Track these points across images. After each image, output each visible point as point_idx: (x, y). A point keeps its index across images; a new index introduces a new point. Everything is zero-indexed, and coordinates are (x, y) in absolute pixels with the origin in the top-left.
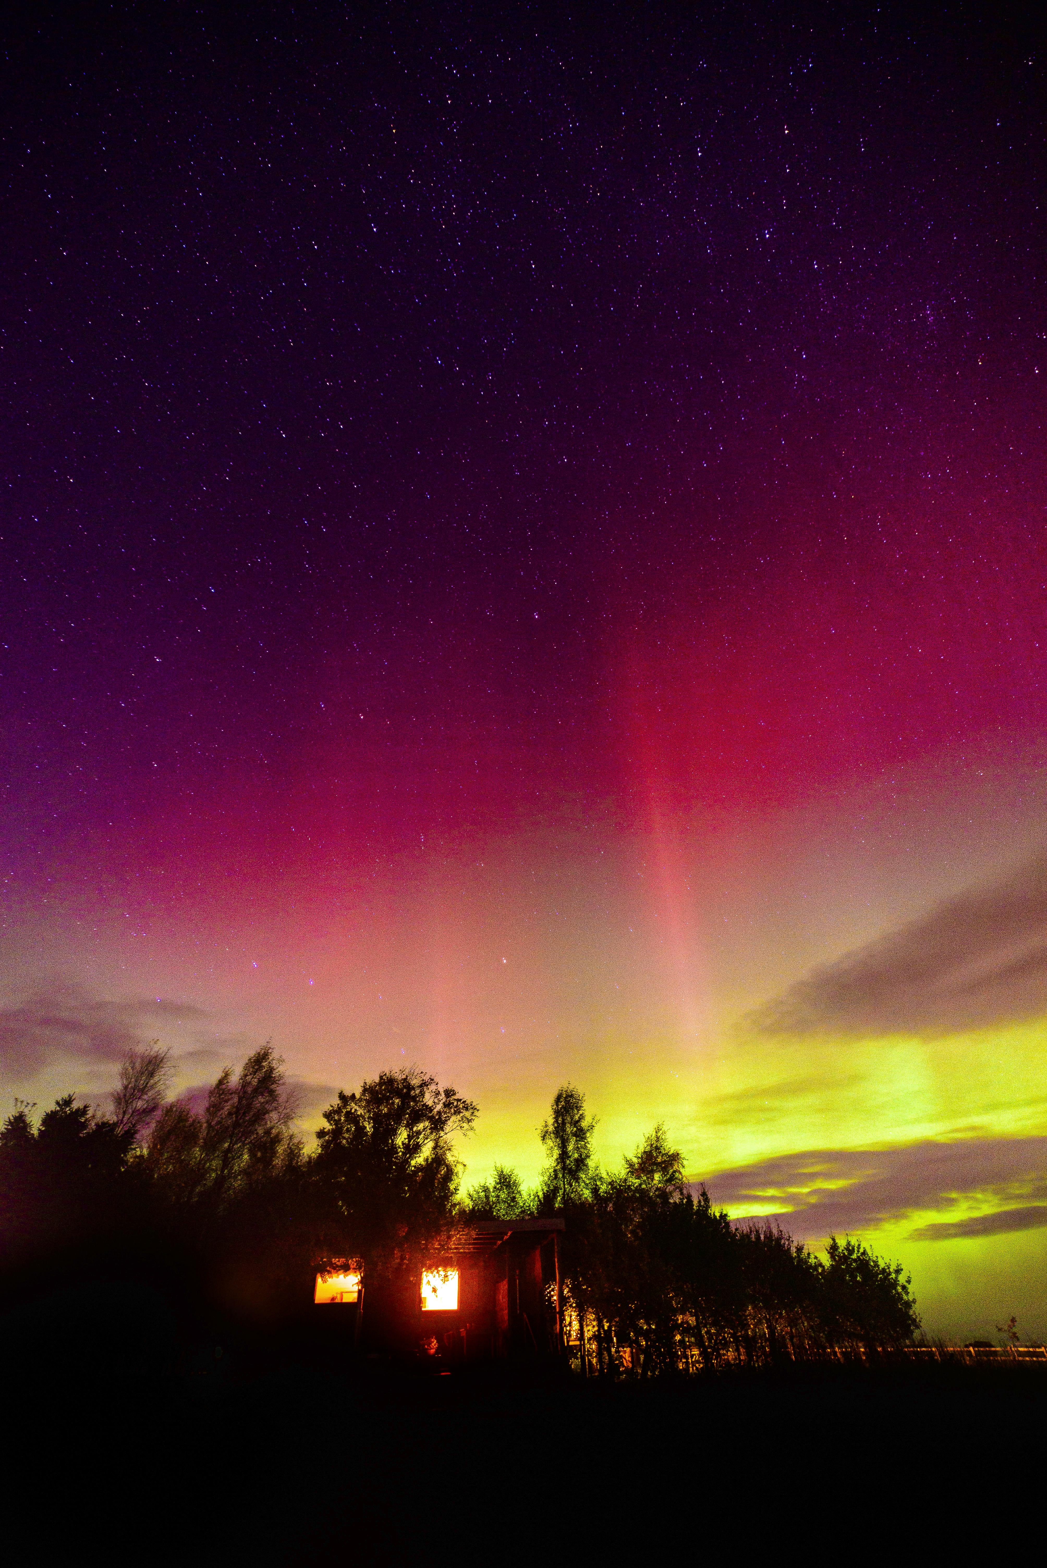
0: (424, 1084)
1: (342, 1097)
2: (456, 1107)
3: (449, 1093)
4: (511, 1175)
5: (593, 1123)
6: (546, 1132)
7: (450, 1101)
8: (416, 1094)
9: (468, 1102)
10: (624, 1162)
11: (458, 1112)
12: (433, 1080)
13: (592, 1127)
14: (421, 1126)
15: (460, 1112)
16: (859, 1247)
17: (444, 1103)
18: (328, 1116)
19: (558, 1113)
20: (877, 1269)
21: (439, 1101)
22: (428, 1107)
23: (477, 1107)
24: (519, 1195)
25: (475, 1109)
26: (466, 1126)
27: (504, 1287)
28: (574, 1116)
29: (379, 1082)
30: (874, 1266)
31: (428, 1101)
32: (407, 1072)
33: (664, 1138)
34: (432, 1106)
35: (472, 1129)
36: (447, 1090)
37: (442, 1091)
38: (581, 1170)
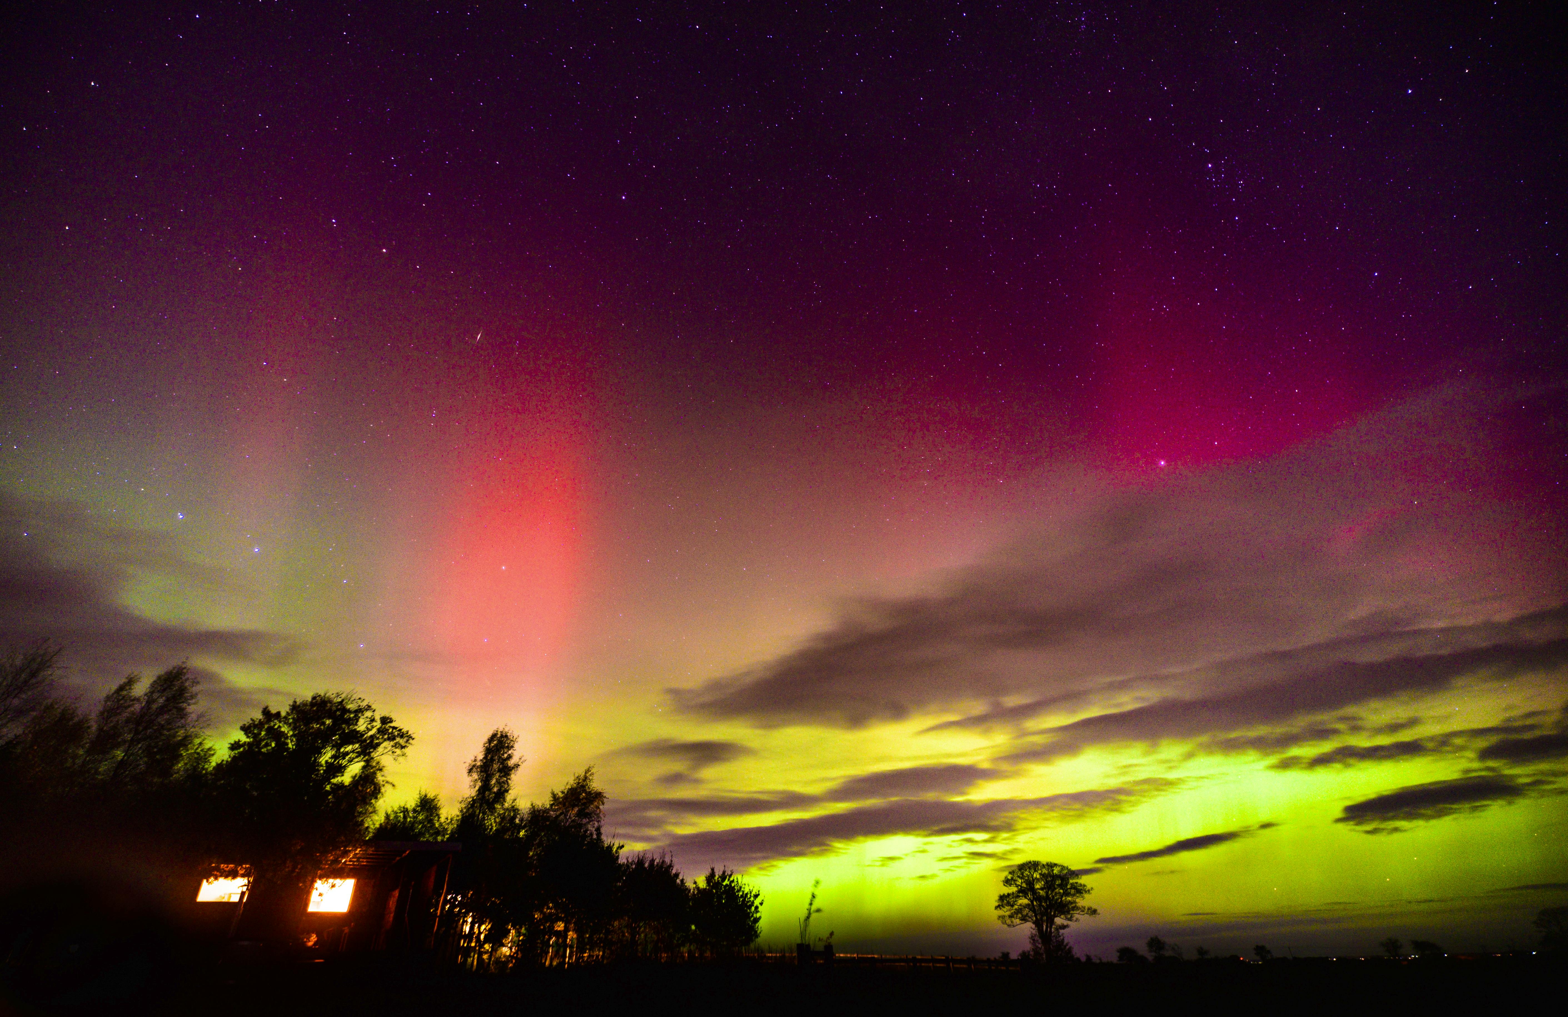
0: (359, 711)
1: (266, 712)
2: (392, 733)
3: (385, 720)
4: (434, 799)
5: (520, 763)
6: (474, 766)
7: (384, 728)
8: (350, 718)
9: (404, 730)
10: (550, 795)
11: (392, 738)
12: (370, 707)
13: (517, 766)
14: (349, 748)
15: (394, 739)
16: (731, 876)
17: (378, 729)
18: (245, 729)
19: (488, 751)
20: (741, 893)
21: (373, 727)
22: (359, 731)
23: (414, 736)
24: (436, 818)
25: (410, 737)
26: (398, 751)
27: (396, 893)
28: (503, 754)
29: (311, 702)
30: (738, 891)
31: (362, 726)
32: (343, 696)
33: (591, 778)
34: (364, 731)
35: (404, 755)
36: (383, 718)
37: (378, 718)
38: (497, 802)
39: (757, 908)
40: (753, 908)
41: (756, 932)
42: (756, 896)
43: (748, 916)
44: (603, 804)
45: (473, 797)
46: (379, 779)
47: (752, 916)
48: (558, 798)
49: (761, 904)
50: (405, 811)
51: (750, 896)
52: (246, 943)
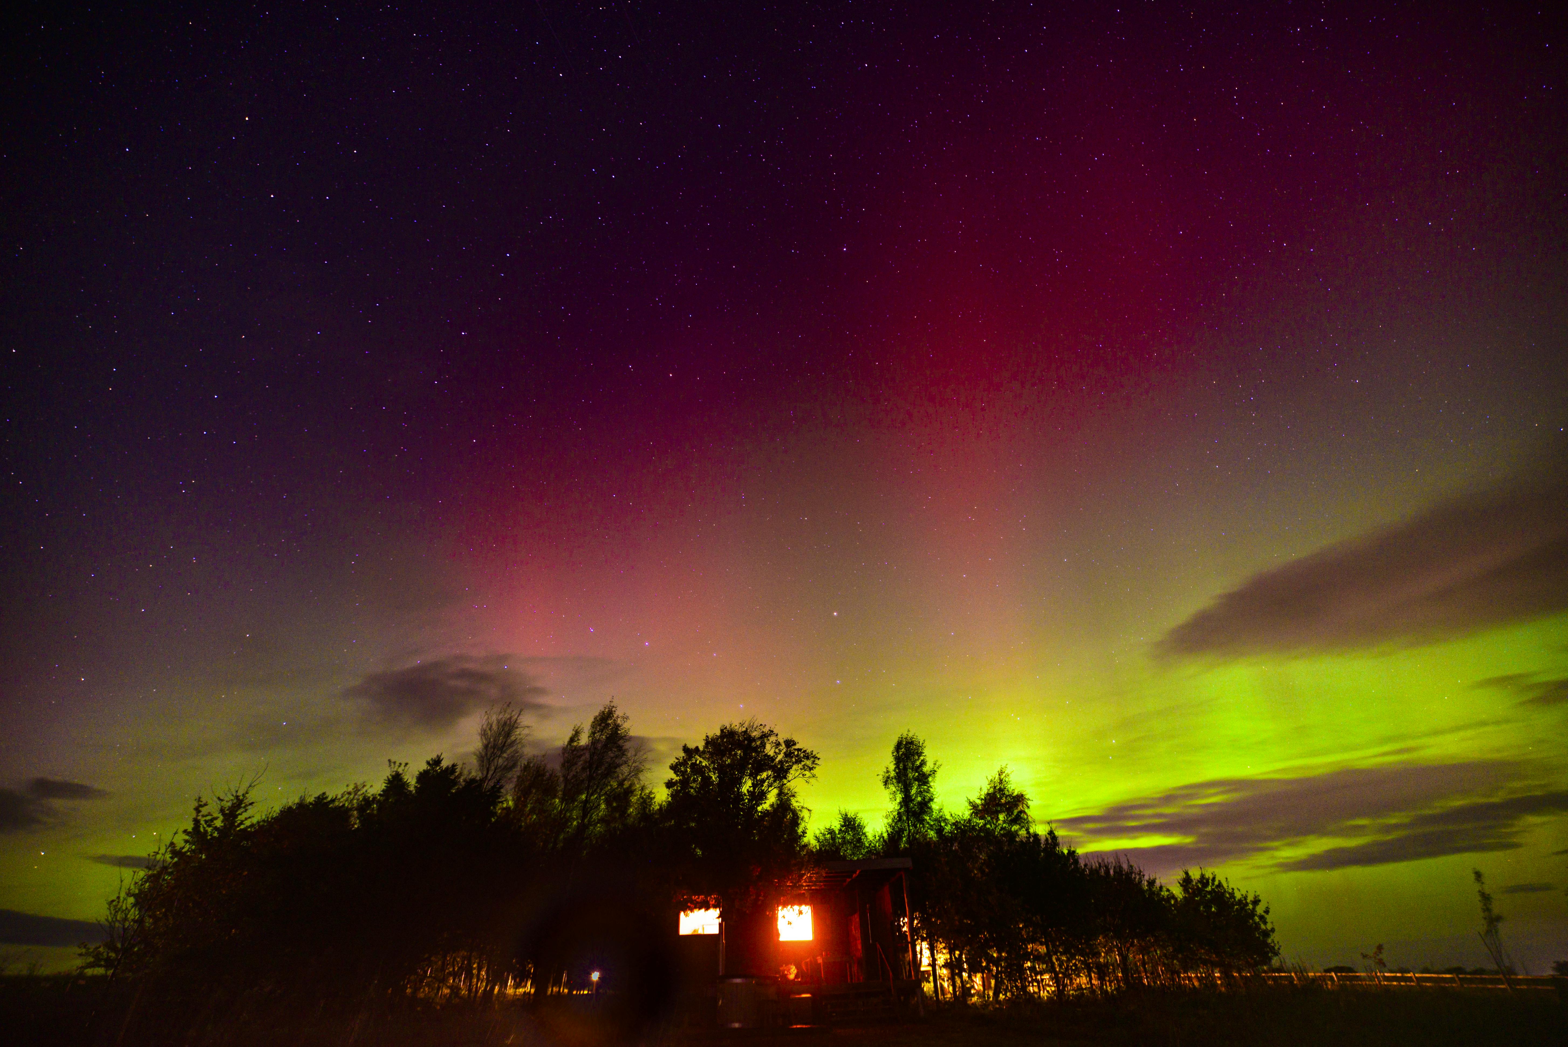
0: (764, 736)
1: (686, 749)
2: (798, 755)
3: (789, 743)
4: (855, 818)
5: (935, 769)
6: (888, 777)
7: (790, 751)
8: (757, 746)
9: (809, 751)
10: (967, 804)
11: (798, 761)
12: (772, 731)
13: (933, 771)
14: (764, 775)
15: (801, 761)
16: (1214, 879)
17: (785, 753)
18: (674, 768)
19: (898, 760)
20: (1233, 900)
21: (780, 751)
22: (769, 756)
23: (818, 756)
24: (863, 836)
25: (815, 757)
26: (807, 773)
27: (856, 919)
28: (915, 761)
29: (720, 734)
30: (1229, 896)
31: (769, 750)
32: (746, 725)
33: (1007, 780)
34: (773, 756)
35: (814, 776)
36: (786, 740)
37: (782, 741)
38: (924, 812)
39: (1262, 918)
40: (1257, 919)
41: (1273, 947)
42: (1256, 902)
43: (1253, 927)
44: (1028, 806)
45: (897, 810)
46: (794, 805)
47: (1259, 926)
48: (978, 805)
50: (832, 831)
51: (1247, 901)
52: (739, 981)
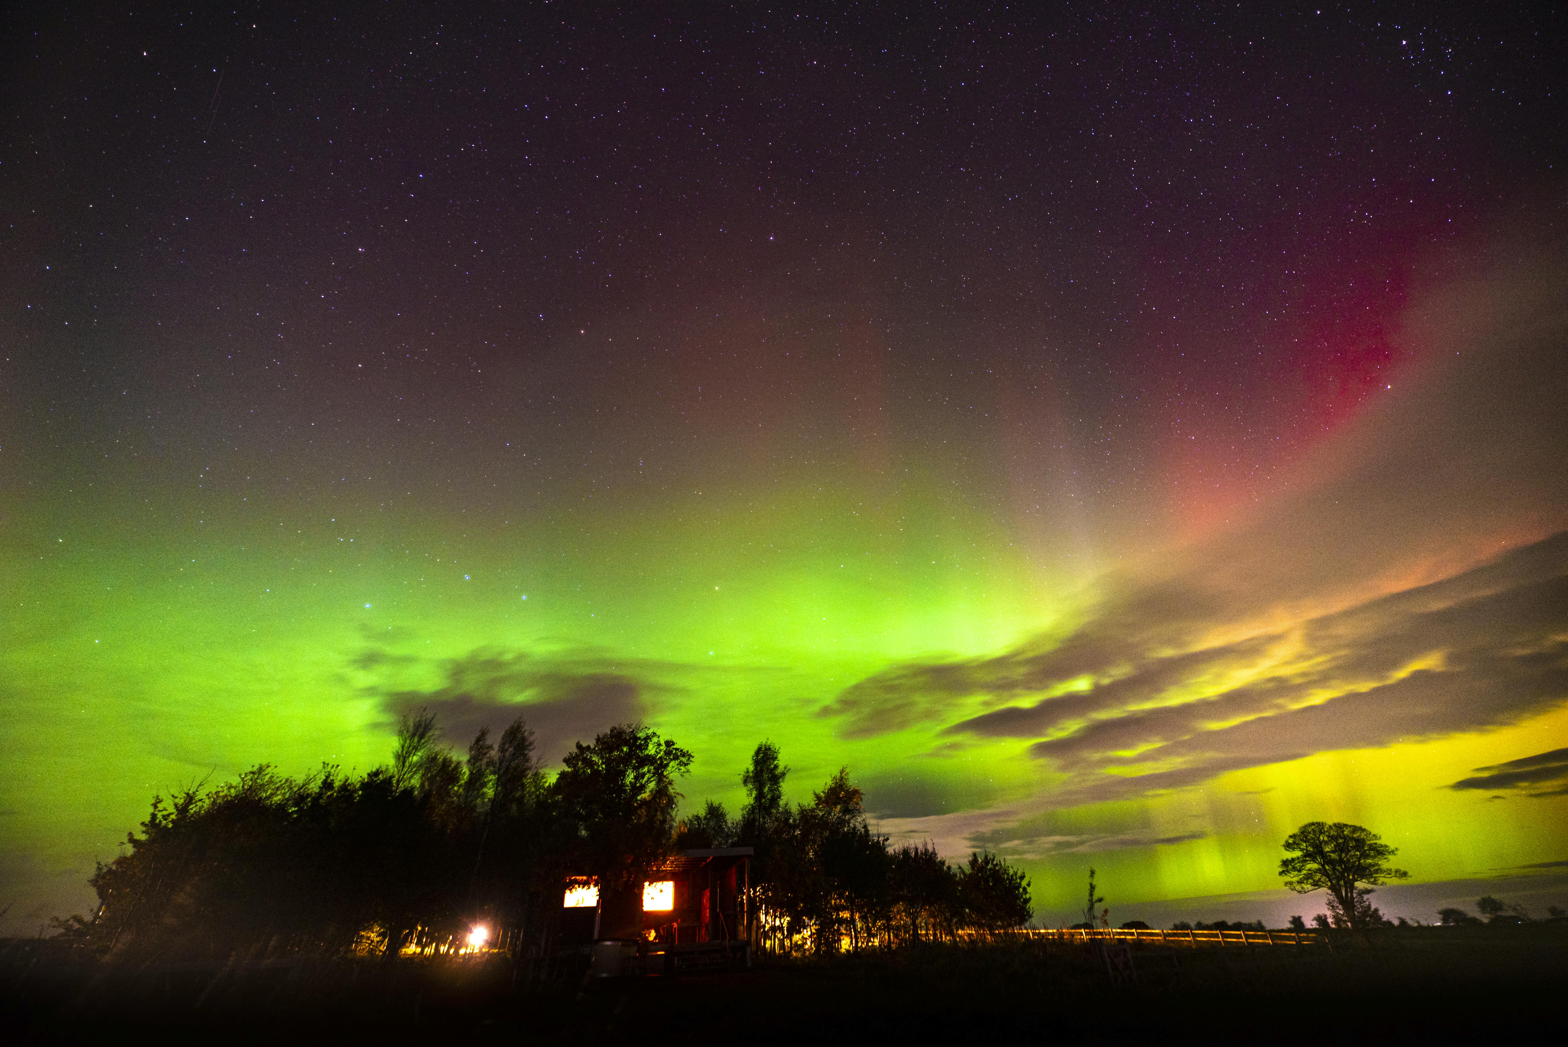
0: (648, 738)
1: (579, 747)
2: (675, 755)
3: (669, 743)
4: (719, 807)
5: (785, 772)
6: (748, 777)
7: (669, 750)
8: (641, 744)
9: (685, 751)
10: (813, 796)
11: (676, 758)
12: (655, 734)
13: (783, 774)
14: (646, 770)
15: (678, 760)
16: (993, 860)
17: (665, 752)
18: (567, 761)
19: (757, 763)
20: (1006, 876)
21: (660, 750)
22: (651, 755)
23: (693, 755)
24: (724, 824)
25: (690, 756)
26: (683, 769)
27: (708, 893)
28: (770, 765)
29: (610, 735)
30: (1003, 874)
31: (651, 750)
32: (633, 727)
33: (846, 777)
34: (655, 754)
35: (688, 771)
36: (667, 741)
37: (662, 742)
38: (773, 807)
39: (1025, 889)
40: (1021, 890)
41: (1029, 912)
42: (1022, 877)
43: (1018, 897)
44: (861, 800)
45: (752, 805)
46: (670, 791)
47: (1022, 897)
48: (821, 798)
49: (1029, 885)
50: (697, 818)
51: (1016, 878)
52: (609, 943)
